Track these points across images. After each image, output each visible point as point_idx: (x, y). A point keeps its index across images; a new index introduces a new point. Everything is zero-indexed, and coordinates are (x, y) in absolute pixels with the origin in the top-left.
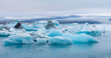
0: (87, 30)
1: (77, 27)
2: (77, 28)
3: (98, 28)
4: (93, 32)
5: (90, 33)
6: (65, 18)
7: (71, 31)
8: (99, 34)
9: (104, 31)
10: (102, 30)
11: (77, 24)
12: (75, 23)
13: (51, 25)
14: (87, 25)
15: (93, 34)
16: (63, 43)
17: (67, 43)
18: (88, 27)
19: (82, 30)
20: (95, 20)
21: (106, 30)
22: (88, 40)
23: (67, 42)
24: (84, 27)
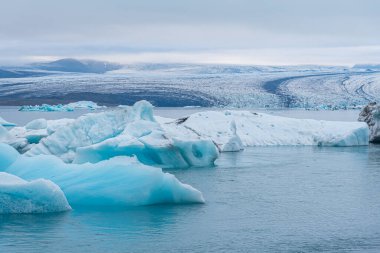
0: (144, 138)
1: (91, 122)
2: (94, 130)
3: (203, 127)
4: (175, 150)
5: (163, 158)
6: (26, 75)
7: (61, 144)
8: (206, 159)
9: (232, 143)
10: (224, 142)
11: (95, 106)
12: (84, 104)
14: (145, 113)
15: (176, 158)
16: (16, 208)
17: (40, 209)
18: (147, 122)
19: (118, 138)
20: (188, 87)
21: (245, 138)
22: (147, 193)
23: (38, 204)
24: (128, 126)
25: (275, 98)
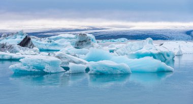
0: (150, 50)
2: (133, 48)
3: (169, 47)
4: (160, 54)
5: (156, 56)
8: (171, 57)
9: (179, 52)
10: (176, 52)
11: (126, 39)
13: (85, 41)
14: (150, 42)
16: (114, 72)
17: (122, 72)
18: (151, 45)
19: (142, 50)
21: (183, 51)
24: (145, 46)
25: (190, 37)
